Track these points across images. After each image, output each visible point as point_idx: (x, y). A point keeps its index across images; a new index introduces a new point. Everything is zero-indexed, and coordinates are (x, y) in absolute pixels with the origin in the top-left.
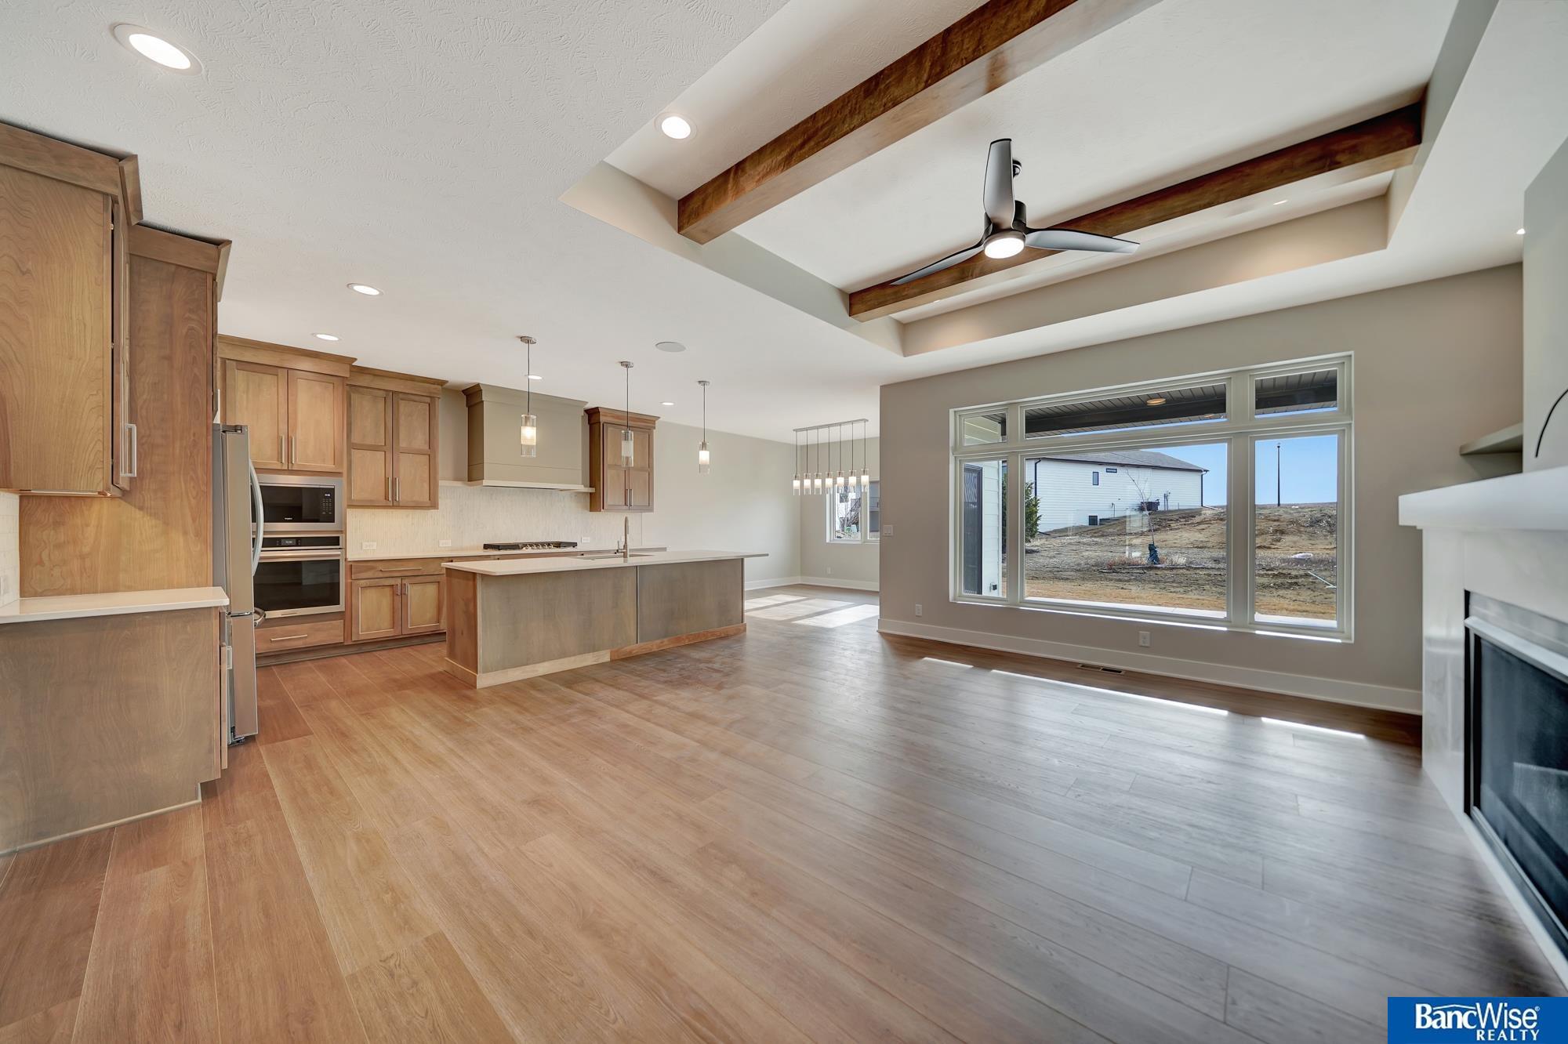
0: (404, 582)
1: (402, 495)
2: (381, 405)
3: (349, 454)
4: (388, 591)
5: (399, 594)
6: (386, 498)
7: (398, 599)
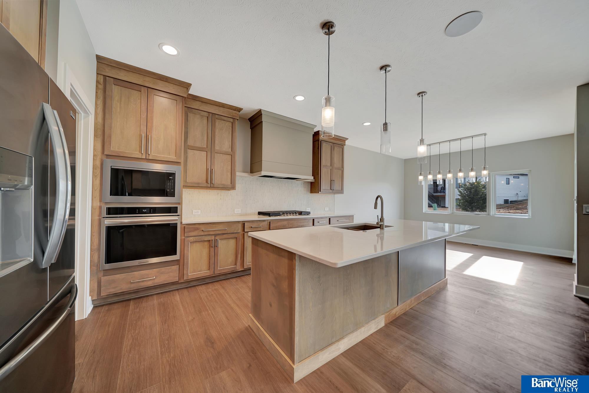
0: (217, 238)
1: (217, 180)
2: (205, 121)
3: (186, 153)
4: (206, 244)
5: (213, 246)
6: (207, 182)
7: (212, 249)
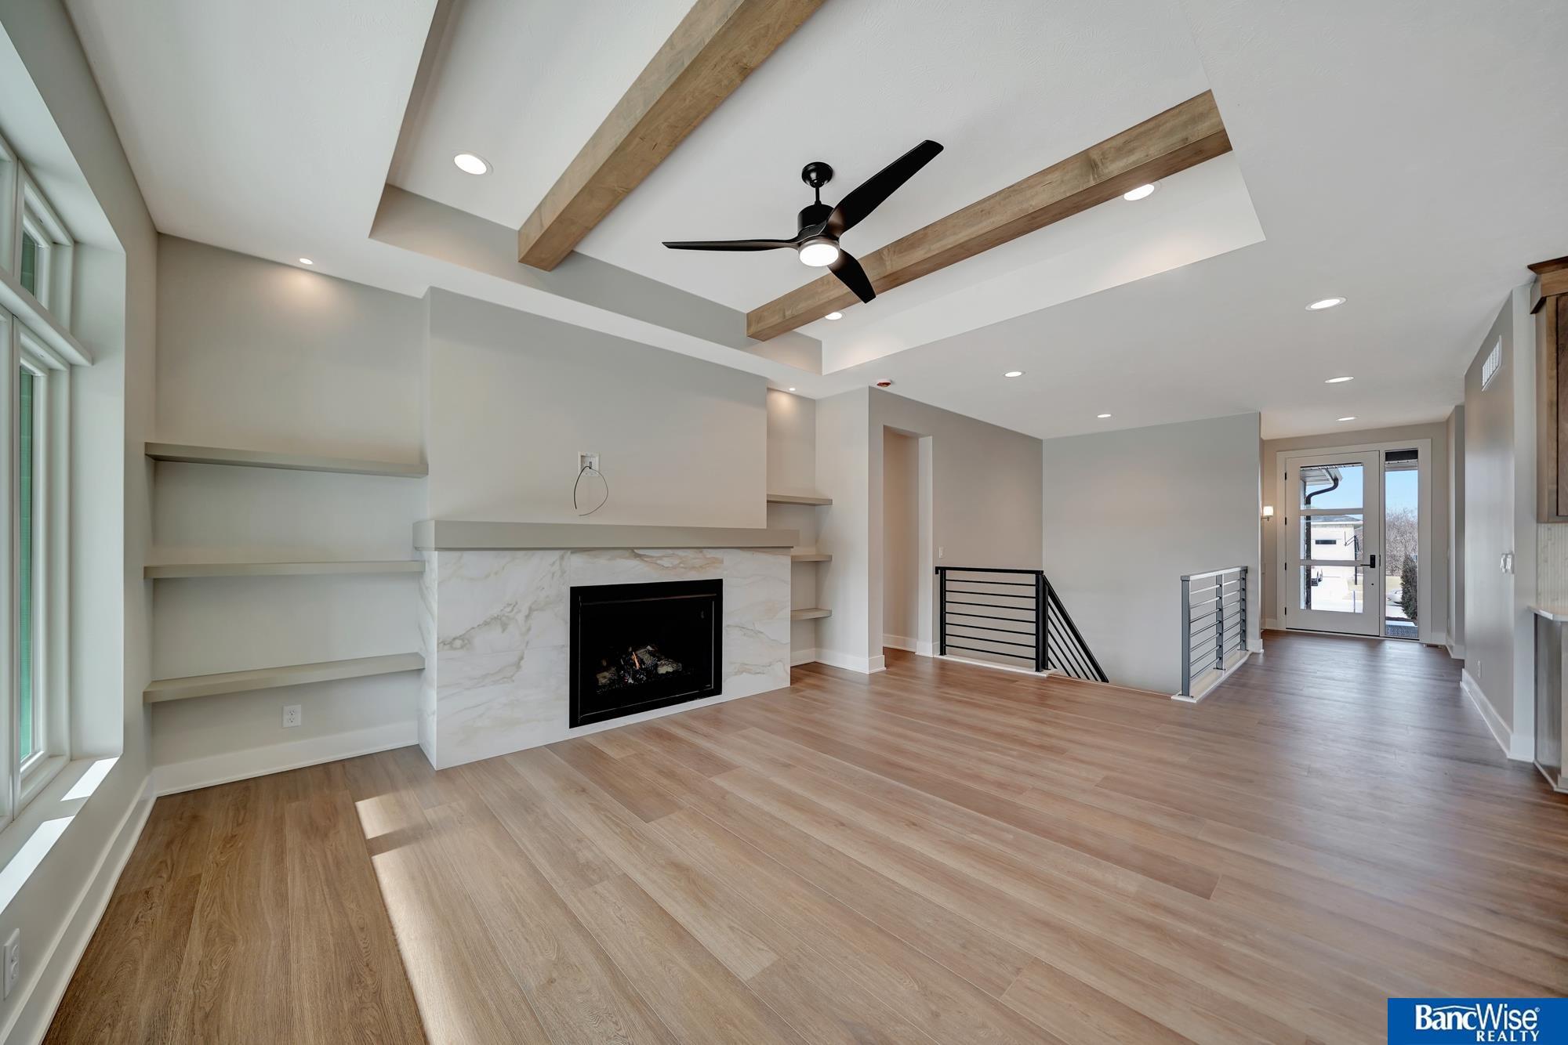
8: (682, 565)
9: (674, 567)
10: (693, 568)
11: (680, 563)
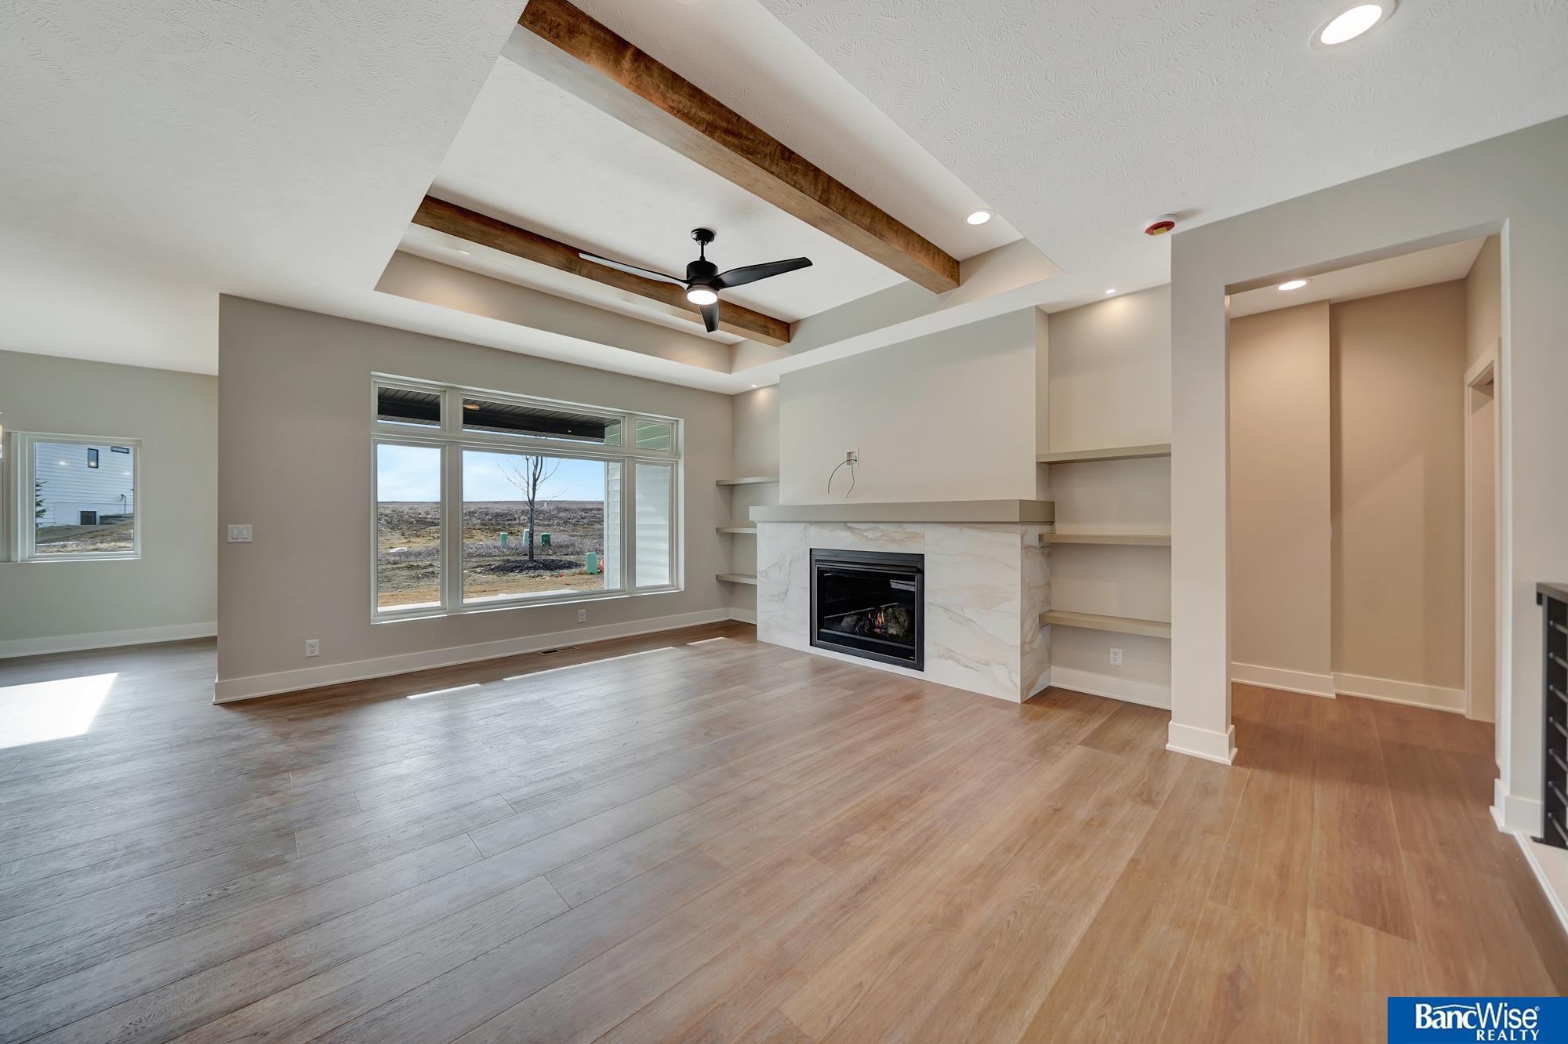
8: (883, 538)
9: (877, 539)
10: (894, 541)
11: (882, 536)
